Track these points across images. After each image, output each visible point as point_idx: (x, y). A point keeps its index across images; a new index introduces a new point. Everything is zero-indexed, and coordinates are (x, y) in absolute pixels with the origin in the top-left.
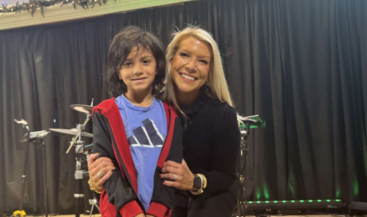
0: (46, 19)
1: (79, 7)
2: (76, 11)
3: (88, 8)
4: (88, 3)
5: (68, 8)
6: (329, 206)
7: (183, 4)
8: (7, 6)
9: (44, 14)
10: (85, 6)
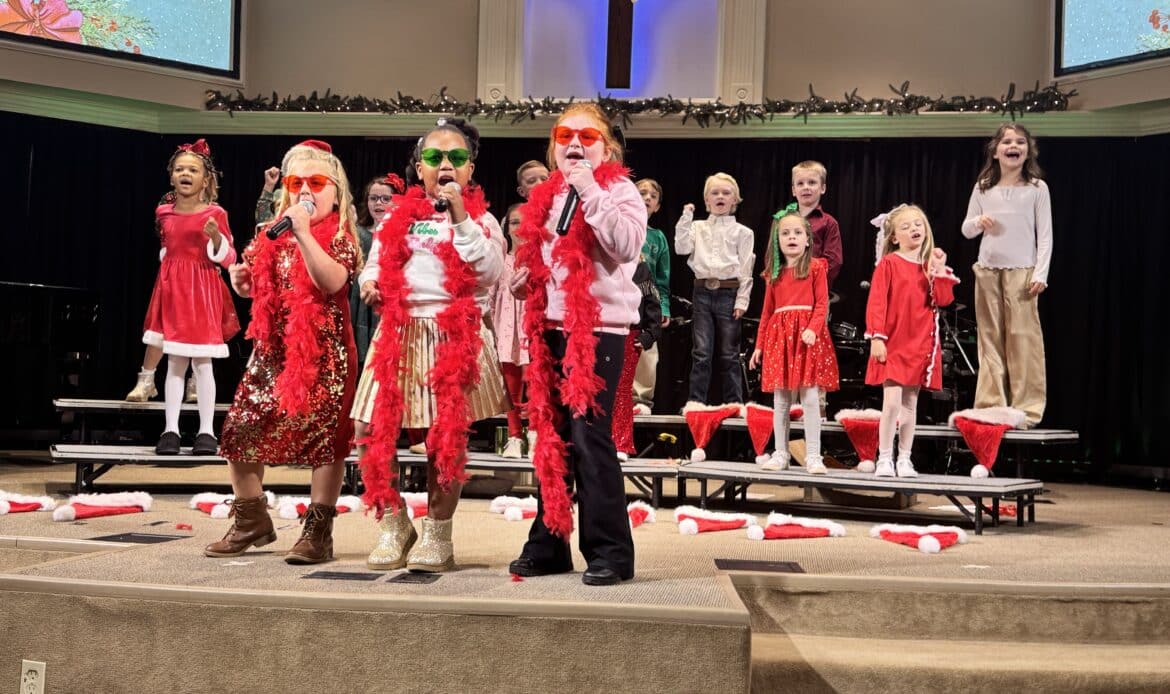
0: (628, 132)
1: (693, 123)
2: (683, 127)
3: (708, 126)
4: (711, 117)
5: (674, 120)
6: (1076, 470)
7: (868, 140)
8: (553, 98)
9: (627, 122)
10: (704, 123)
